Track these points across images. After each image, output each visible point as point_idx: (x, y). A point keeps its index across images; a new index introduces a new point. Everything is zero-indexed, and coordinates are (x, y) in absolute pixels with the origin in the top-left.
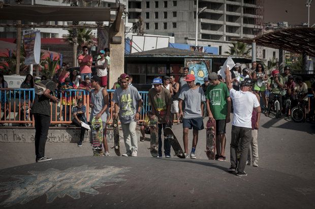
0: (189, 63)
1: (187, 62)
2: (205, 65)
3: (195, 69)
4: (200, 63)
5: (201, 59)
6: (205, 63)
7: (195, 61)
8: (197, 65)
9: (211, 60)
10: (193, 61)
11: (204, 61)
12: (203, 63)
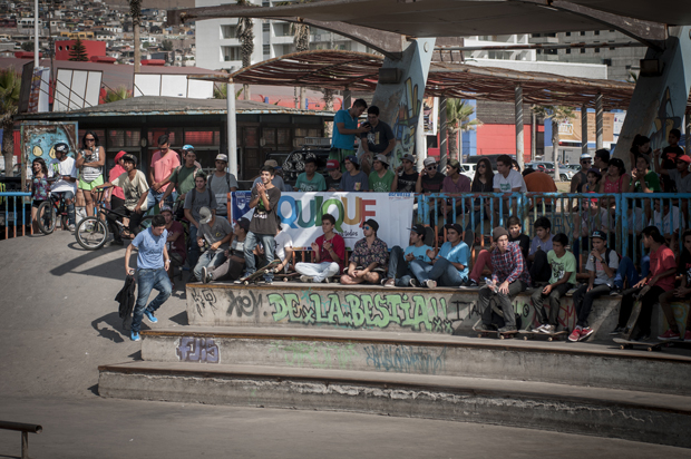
0: (29, 131)
1: (26, 129)
2: (64, 135)
3: (43, 143)
4: (54, 132)
5: (56, 123)
6: (65, 131)
7: (42, 126)
8: (48, 135)
9: (76, 123)
10: (38, 126)
11: (62, 127)
12: (61, 131)
